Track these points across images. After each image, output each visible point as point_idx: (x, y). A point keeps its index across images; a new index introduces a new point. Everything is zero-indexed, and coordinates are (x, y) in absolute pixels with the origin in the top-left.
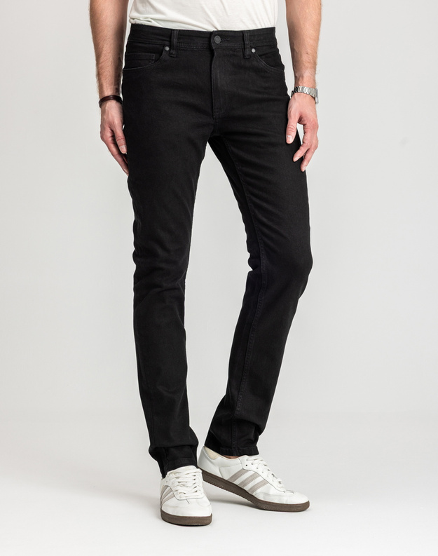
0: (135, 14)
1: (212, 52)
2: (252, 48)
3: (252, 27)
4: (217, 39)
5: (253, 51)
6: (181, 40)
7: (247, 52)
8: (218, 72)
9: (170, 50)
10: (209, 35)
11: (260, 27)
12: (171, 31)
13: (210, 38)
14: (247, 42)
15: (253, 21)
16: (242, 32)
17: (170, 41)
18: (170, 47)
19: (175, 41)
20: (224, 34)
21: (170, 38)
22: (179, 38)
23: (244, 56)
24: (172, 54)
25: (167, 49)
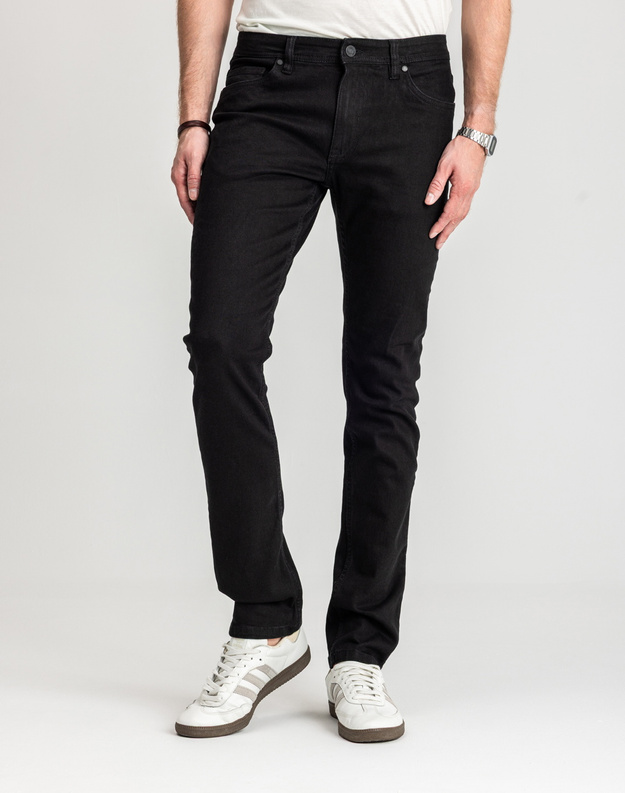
0: (243, 19)
1: (341, 68)
2: (403, 64)
3: (404, 34)
4: (351, 51)
5: (405, 69)
6: (300, 52)
7: (395, 70)
8: (348, 96)
9: (283, 65)
10: (338, 45)
11: (417, 35)
12: (287, 37)
13: (339, 49)
14: (394, 56)
15: (407, 27)
16: (389, 42)
17: (284, 52)
18: (283, 59)
19: (290, 51)
20: (362, 45)
21: (284, 47)
22: (296, 49)
23: (390, 76)
24: (284, 69)
25: (280, 62)
